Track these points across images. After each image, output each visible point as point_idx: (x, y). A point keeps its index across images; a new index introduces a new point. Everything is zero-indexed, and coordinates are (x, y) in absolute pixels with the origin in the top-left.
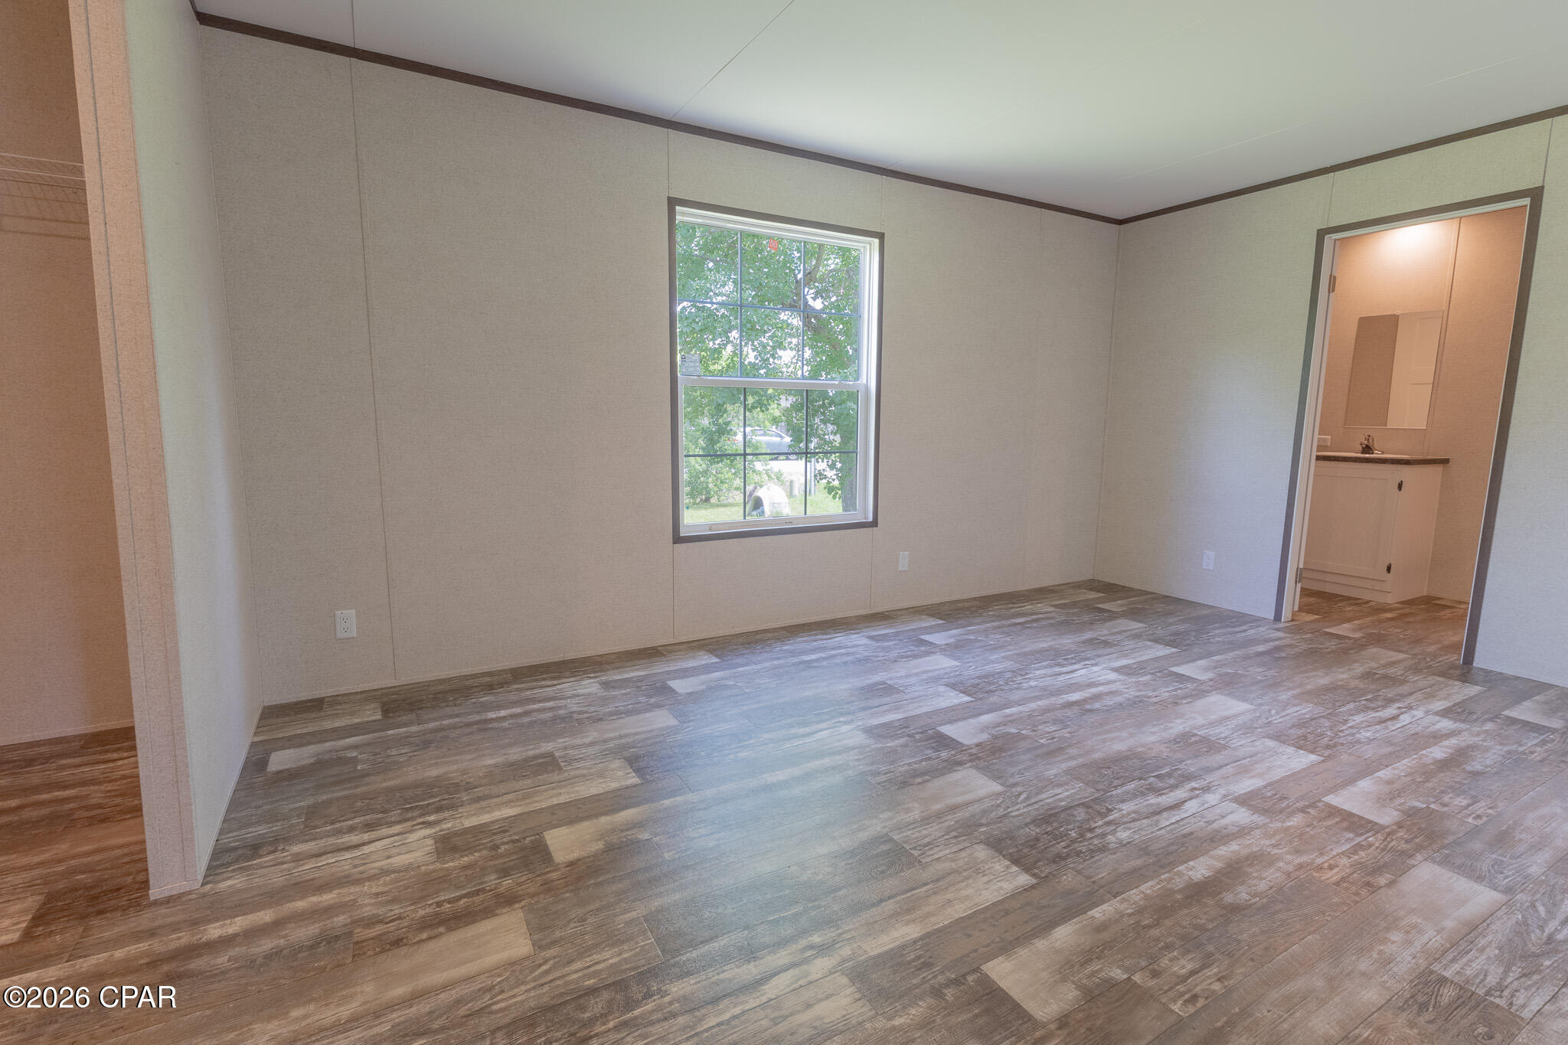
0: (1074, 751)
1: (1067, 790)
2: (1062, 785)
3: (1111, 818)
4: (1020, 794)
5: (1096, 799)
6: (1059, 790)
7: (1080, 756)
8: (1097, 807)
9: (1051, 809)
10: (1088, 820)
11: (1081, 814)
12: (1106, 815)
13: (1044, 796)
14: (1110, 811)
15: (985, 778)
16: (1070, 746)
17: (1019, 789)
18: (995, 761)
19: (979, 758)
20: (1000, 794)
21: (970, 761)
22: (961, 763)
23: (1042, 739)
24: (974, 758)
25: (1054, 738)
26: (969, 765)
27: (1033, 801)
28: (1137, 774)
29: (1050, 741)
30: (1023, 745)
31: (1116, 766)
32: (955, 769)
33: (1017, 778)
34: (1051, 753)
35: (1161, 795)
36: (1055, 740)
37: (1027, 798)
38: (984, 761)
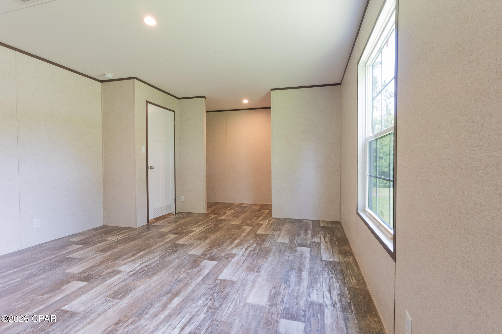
0: (171, 270)
1: (171, 258)
2: (173, 259)
3: (160, 256)
4: (183, 253)
5: (164, 258)
6: (174, 257)
7: (169, 269)
8: (163, 257)
9: (175, 253)
10: (165, 254)
11: (167, 254)
12: (161, 256)
13: (177, 255)
14: (160, 257)
15: (193, 254)
16: (173, 271)
17: (184, 254)
18: (194, 258)
19: (199, 258)
20: (188, 252)
21: (200, 256)
22: (202, 255)
23: (184, 270)
24: (200, 257)
25: (179, 272)
26: (200, 255)
27: (179, 253)
28: (151, 270)
29: (180, 270)
30: (189, 266)
31: (158, 270)
32: (202, 254)
33: (186, 256)
34: (179, 266)
35: (145, 265)
36: (179, 271)
37: (181, 253)
38: (196, 258)
